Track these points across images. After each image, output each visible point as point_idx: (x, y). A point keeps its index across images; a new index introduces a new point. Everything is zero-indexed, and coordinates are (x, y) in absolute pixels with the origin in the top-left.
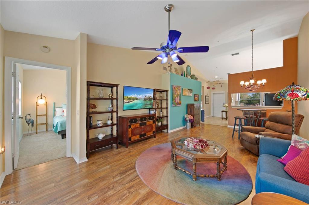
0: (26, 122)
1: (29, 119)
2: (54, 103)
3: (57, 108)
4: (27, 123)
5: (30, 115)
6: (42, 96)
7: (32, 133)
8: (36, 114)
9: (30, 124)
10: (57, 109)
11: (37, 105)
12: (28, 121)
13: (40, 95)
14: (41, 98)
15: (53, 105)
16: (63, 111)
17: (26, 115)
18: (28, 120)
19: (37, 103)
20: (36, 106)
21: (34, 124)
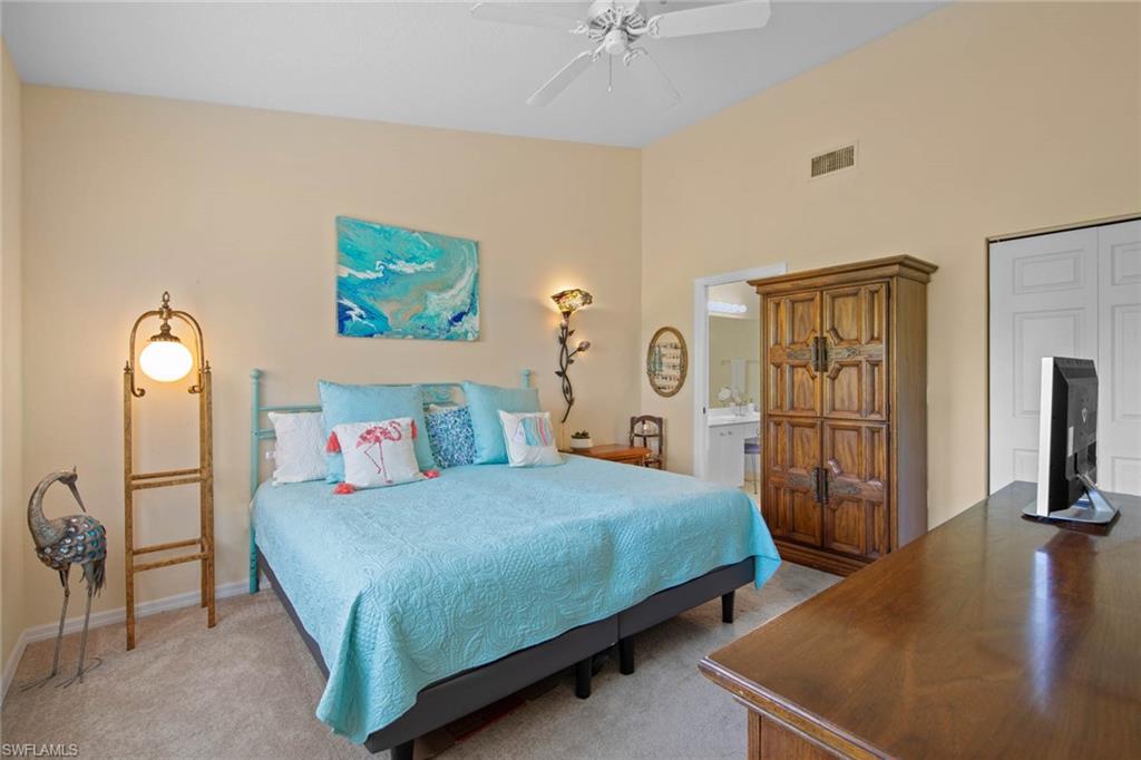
0: (40, 550)
1: (68, 523)
2: (260, 375)
3: (282, 416)
4: (49, 561)
5: (69, 480)
6: (170, 313)
7: (95, 631)
8: (128, 470)
9: (76, 570)
10: (281, 422)
11: (132, 390)
12: (56, 546)
13: (158, 305)
14: (166, 334)
15: (250, 387)
16: (334, 445)
17: (39, 492)
18: (51, 535)
19: (129, 371)
20: (127, 400)
21: (108, 564)
